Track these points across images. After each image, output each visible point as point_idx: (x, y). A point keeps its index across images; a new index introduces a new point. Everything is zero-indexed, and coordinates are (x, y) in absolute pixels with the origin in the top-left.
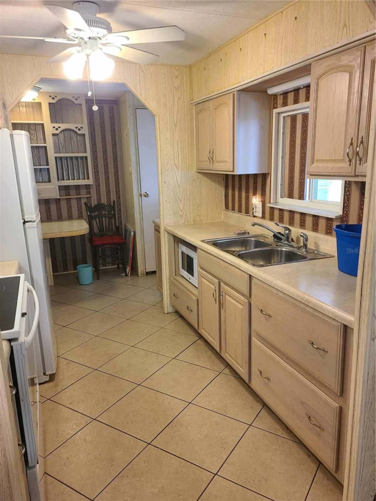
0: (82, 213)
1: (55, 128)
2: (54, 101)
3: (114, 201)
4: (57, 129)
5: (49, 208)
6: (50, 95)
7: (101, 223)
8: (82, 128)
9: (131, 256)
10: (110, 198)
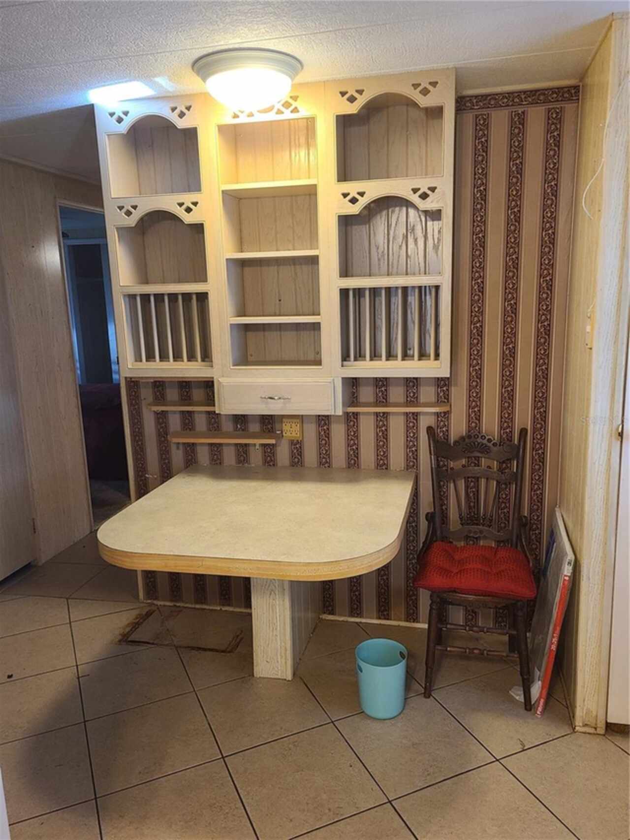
0: (416, 458)
1: (349, 198)
2: (352, 109)
3: (524, 432)
4: (354, 201)
5: (328, 436)
6: (344, 90)
7: (473, 496)
8: (433, 189)
9: (554, 647)
10: (512, 420)
